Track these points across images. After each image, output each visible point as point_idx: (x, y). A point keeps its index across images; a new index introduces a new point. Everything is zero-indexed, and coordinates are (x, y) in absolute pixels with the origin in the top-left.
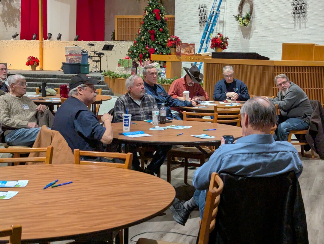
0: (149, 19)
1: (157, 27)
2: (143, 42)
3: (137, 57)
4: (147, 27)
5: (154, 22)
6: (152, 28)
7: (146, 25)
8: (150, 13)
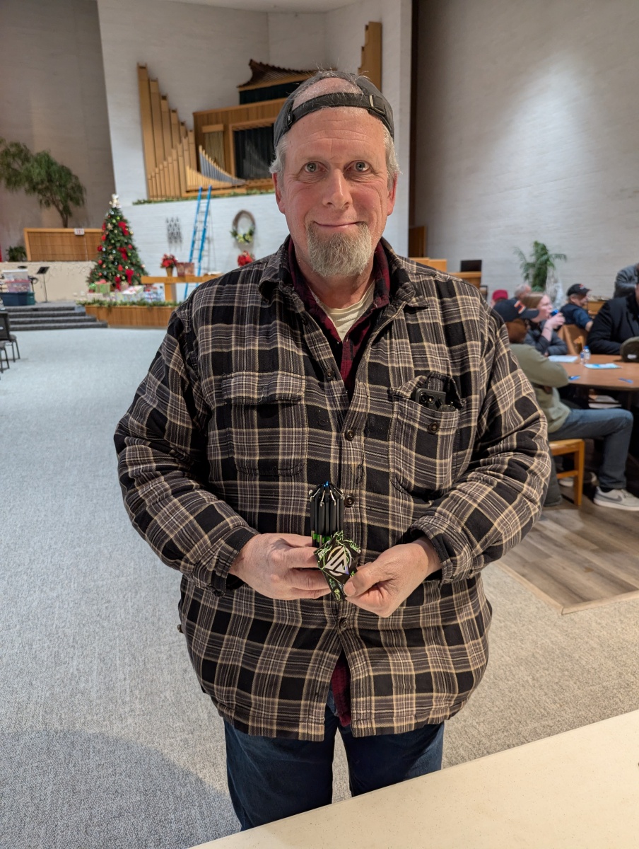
0: (115, 234)
1: (127, 244)
2: (113, 263)
3: (111, 281)
4: (114, 244)
5: (122, 238)
6: (121, 246)
7: (113, 242)
8: (115, 226)
